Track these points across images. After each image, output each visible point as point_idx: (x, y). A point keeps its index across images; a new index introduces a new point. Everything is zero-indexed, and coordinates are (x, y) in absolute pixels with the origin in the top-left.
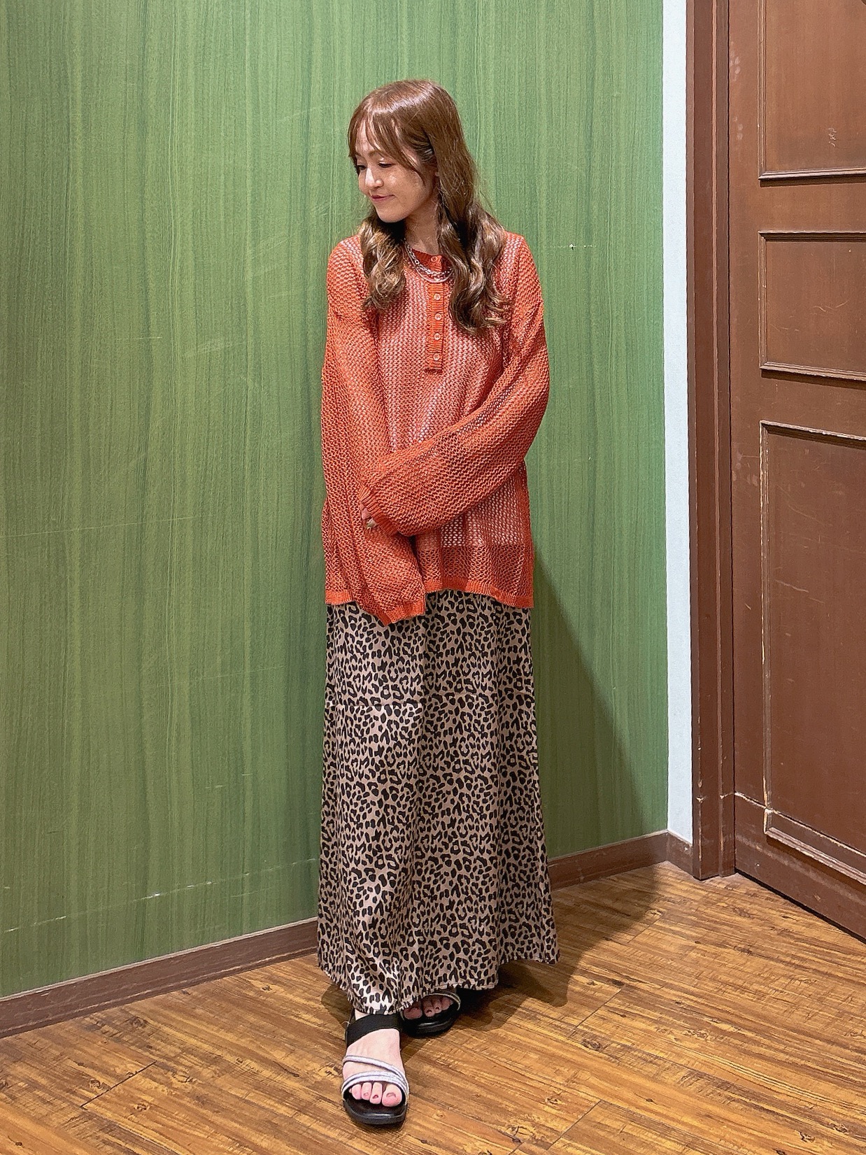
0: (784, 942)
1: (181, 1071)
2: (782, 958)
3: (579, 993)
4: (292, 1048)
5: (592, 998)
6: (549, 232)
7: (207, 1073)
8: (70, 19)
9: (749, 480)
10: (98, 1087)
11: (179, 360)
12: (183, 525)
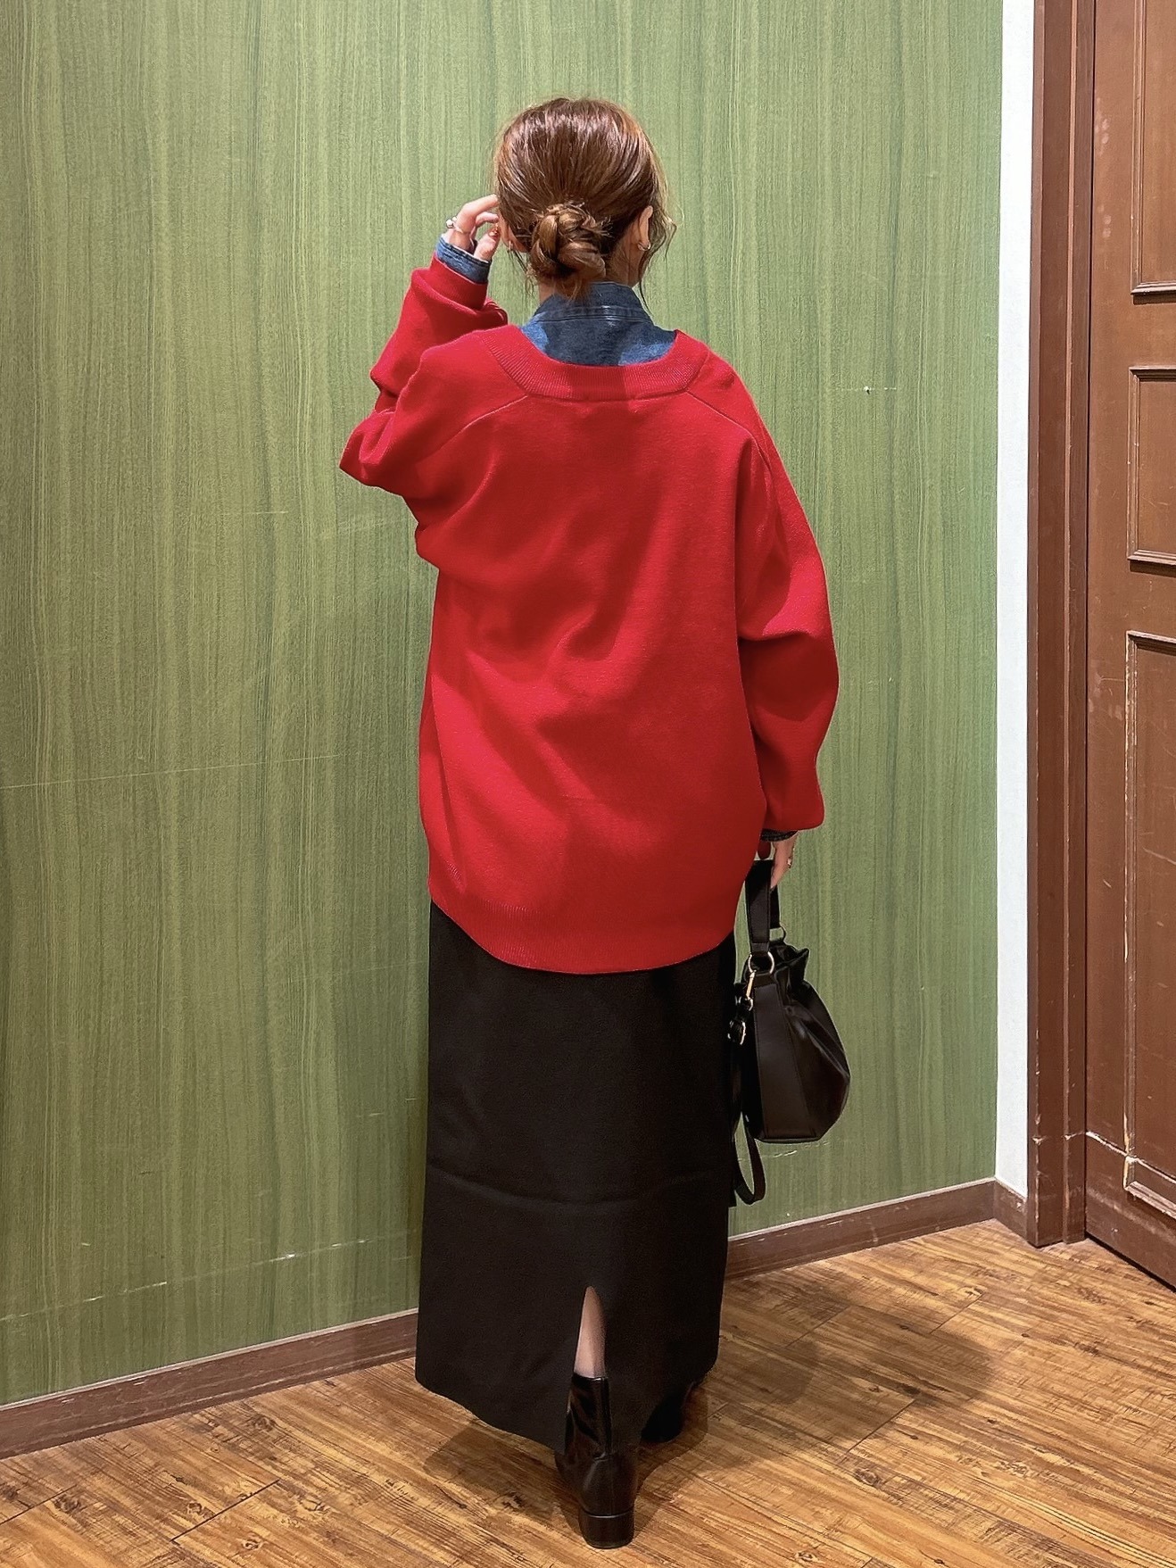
0: (1144, 1338)
1: (311, 1494)
2: (1140, 1362)
3: (858, 1402)
4: (461, 1466)
5: (874, 1411)
6: (835, 368)
7: (344, 1499)
8: (151, 67)
9: (1110, 710)
10: (198, 1513)
11: (312, 542)
12: (320, 767)
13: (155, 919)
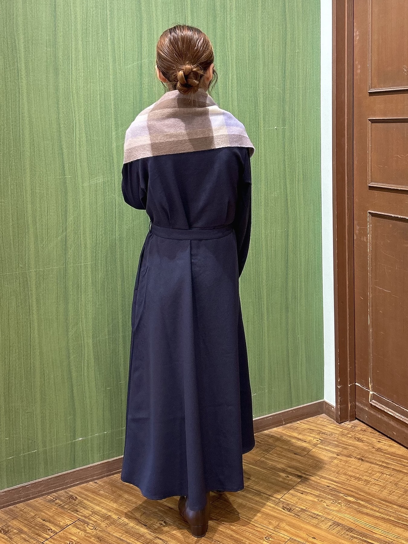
1: (91, 524)
2: (378, 463)
3: (281, 482)
4: (144, 511)
5: (287, 484)
6: (264, 120)
7: (103, 525)
8: (17, 16)
9: (362, 239)
10: (51, 532)
11: (81, 188)
12: (86, 267)
13: (28, 323)
